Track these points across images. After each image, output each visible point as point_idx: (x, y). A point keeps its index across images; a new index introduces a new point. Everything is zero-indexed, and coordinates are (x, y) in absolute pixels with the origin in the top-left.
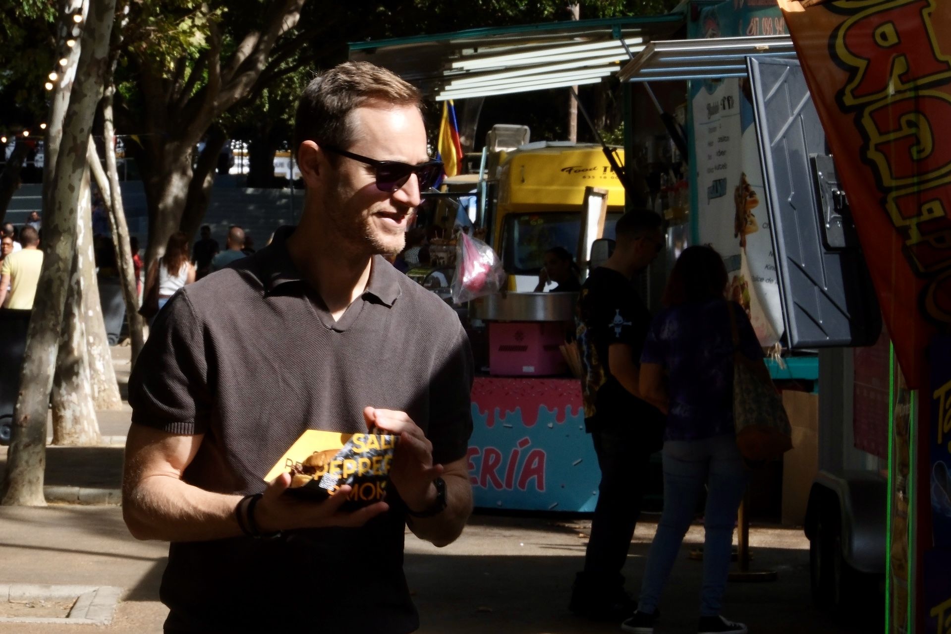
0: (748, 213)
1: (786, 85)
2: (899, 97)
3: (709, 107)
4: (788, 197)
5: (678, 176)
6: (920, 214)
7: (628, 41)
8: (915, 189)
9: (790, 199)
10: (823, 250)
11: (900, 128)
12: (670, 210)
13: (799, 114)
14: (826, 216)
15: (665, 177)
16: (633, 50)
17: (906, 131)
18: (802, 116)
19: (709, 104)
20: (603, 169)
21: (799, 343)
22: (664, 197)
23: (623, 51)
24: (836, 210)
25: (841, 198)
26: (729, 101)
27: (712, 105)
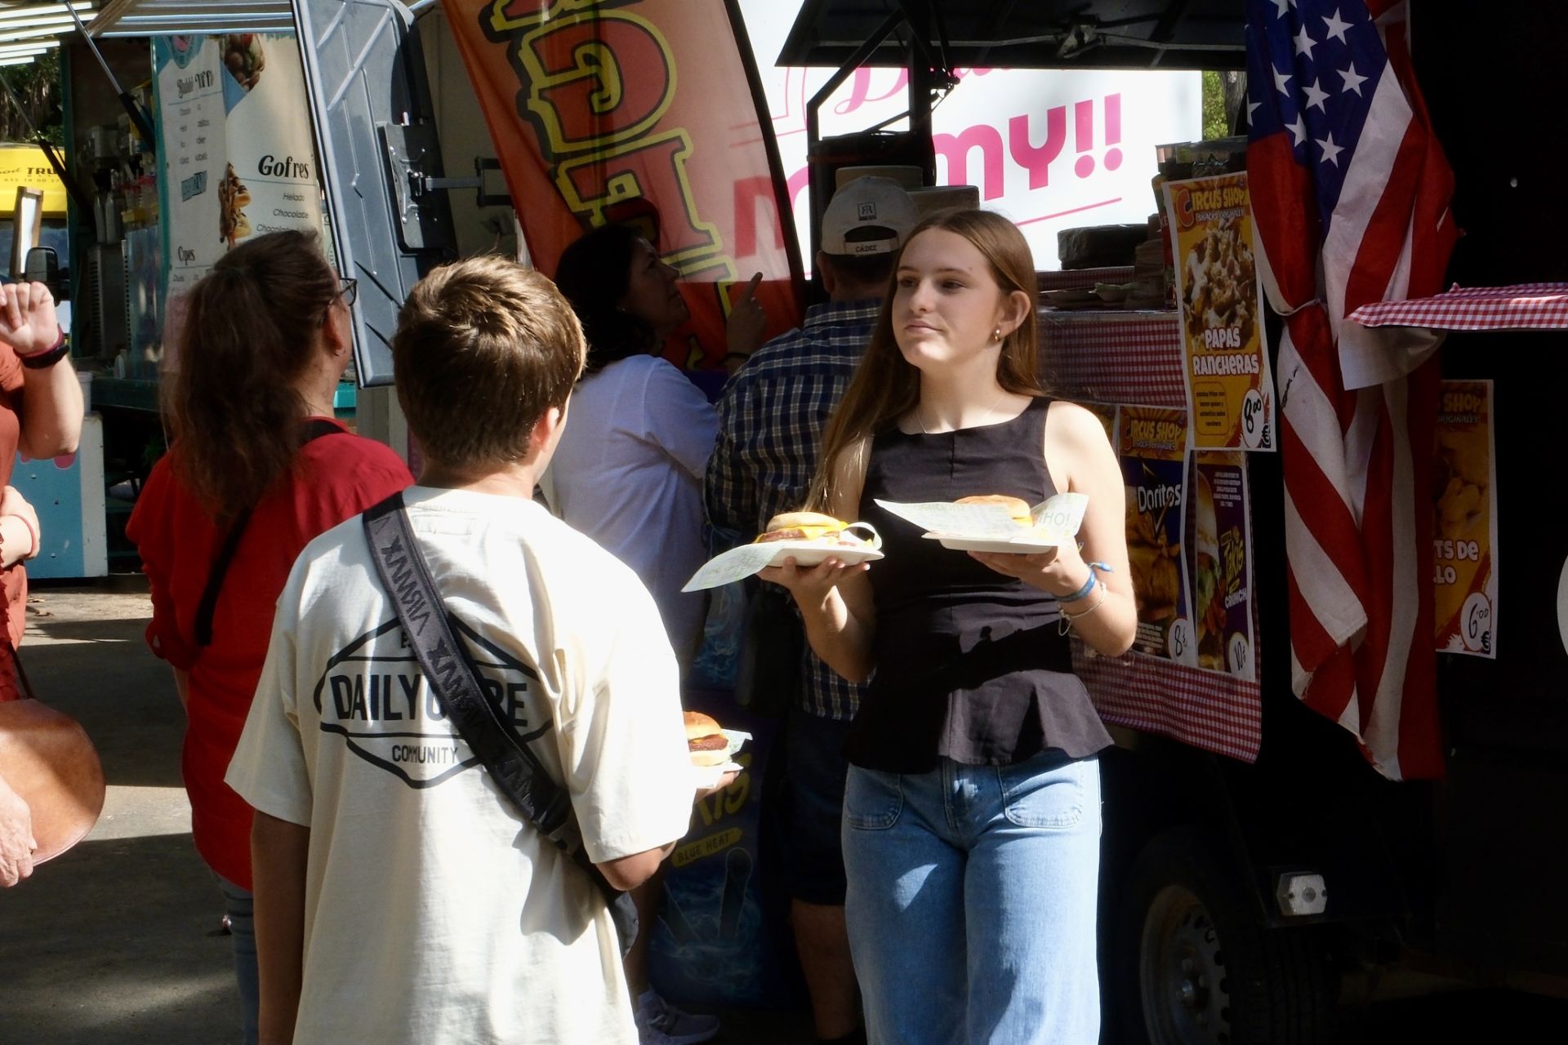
0: (237, 212)
1: (342, 27)
2: (556, 24)
3: (180, 84)
4: (351, 181)
5: (137, 171)
6: (605, 193)
7: (76, 6)
8: (598, 156)
9: (354, 184)
10: (400, 253)
11: (575, 67)
12: (129, 211)
13: (361, 68)
14: (402, 206)
15: (116, 173)
16: (83, 17)
17: (584, 70)
18: (364, 70)
19: (181, 81)
20: (28, 170)
21: (374, 379)
22: (119, 195)
23: (70, 19)
24: (413, 198)
25: (420, 182)
26: (208, 76)
27: (184, 82)
